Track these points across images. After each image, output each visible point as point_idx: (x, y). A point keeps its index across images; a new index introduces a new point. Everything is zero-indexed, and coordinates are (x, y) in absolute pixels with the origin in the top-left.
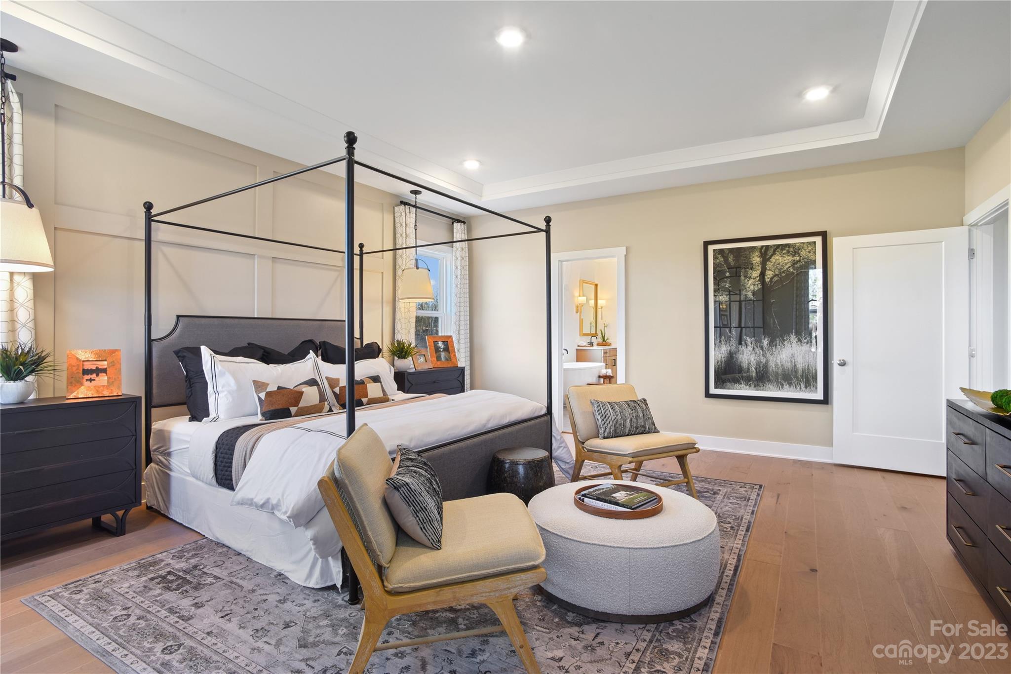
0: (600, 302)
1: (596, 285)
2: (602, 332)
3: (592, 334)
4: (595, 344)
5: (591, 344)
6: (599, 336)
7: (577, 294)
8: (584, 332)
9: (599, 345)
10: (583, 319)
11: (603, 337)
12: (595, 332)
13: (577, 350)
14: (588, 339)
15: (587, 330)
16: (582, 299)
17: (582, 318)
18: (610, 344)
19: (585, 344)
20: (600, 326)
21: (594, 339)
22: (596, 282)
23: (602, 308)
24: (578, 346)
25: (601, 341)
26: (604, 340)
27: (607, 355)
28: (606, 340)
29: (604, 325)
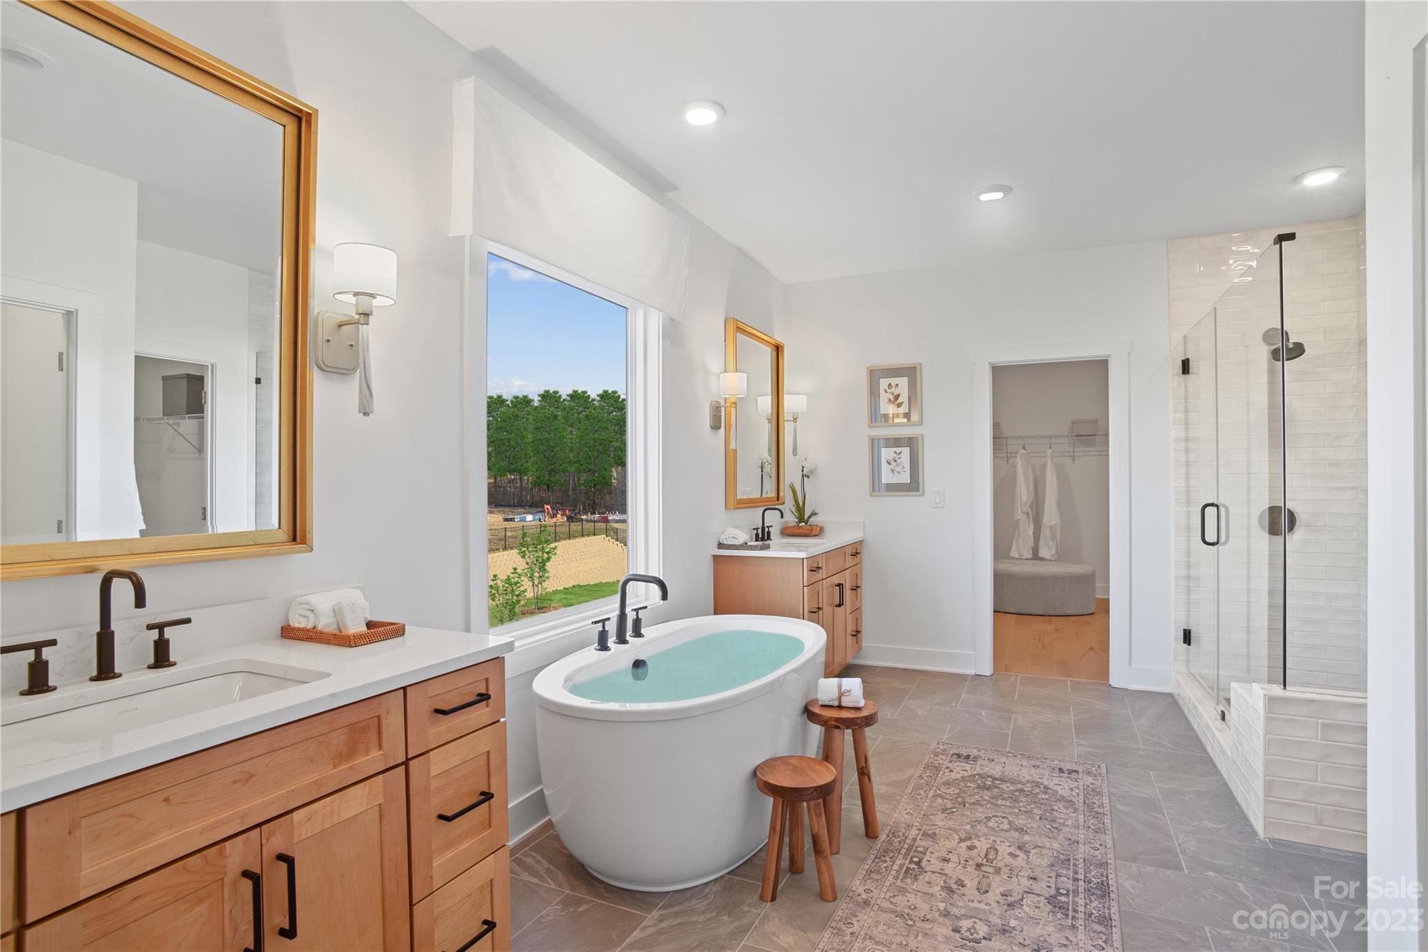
0: (791, 403)
1: (778, 349)
2: (794, 491)
3: (768, 500)
4: (775, 532)
5: (763, 536)
6: (788, 506)
7: (715, 365)
8: (739, 497)
9: (787, 532)
10: (735, 451)
11: (800, 509)
12: (774, 495)
13: (716, 558)
14: (753, 517)
15: (748, 488)
16: (732, 384)
17: (732, 446)
18: (822, 529)
19: (742, 536)
20: (791, 475)
21: (772, 519)
22: (779, 338)
23: (795, 420)
24: (721, 546)
25: (791, 519)
26: (801, 518)
27: (818, 576)
28: (809, 517)
29: (803, 471)
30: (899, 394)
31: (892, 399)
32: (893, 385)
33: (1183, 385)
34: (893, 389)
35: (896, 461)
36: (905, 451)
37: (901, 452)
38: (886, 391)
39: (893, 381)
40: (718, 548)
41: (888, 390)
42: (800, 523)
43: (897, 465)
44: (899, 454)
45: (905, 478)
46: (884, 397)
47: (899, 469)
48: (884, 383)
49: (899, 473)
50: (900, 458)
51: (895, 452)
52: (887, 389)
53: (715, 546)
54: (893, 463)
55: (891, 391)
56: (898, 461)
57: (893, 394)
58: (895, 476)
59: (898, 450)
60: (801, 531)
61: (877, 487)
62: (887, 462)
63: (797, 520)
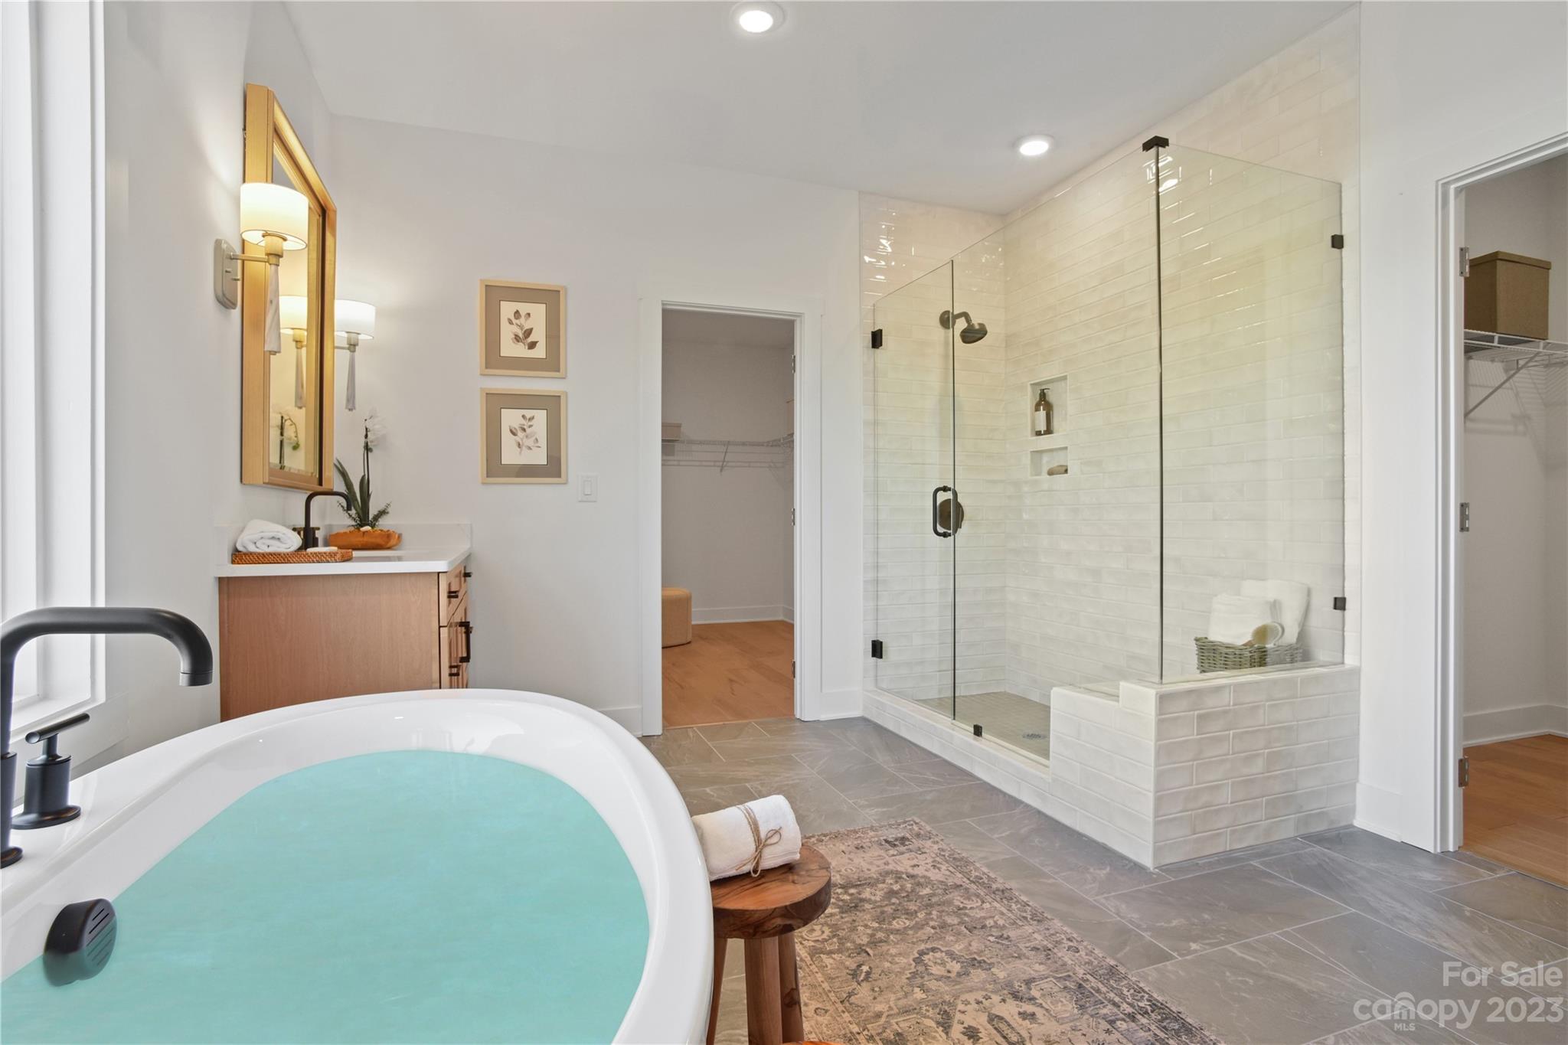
13: (224, 581)
18: (402, 537)
20: (344, 449)
23: (351, 348)
24: (238, 556)
26: (363, 520)
28: (377, 518)
29: (366, 436)
30: (531, 330)
31: (521, 335)
32: (523, 313)
33: (872, 360)
34: (522, 320)
35: (524, 430)
36: (541, 416)
37: (533, 418)
38: (510, 322)
39: (524, 308)
40: (233, 562)
41: (514, 321)
42: (362, 526)
43: (527, 437)
44: (530, 419)
45: (540, 458)
46: (507, 332)
47: (530, 442)
48: (507, 309)
49: (530, 448)
50: (530, 426)
51: (523, 416)
52: (512, 318)
53: (226, 556)
54: (520, 434)
55: (518, 321)
56: (528, 430)
57: (520, 327)
58: (523, 452)
59: (529, 413)
60: (366, 539)
61: (495, 468)
62: (511, 431)
63: (354, 523)
